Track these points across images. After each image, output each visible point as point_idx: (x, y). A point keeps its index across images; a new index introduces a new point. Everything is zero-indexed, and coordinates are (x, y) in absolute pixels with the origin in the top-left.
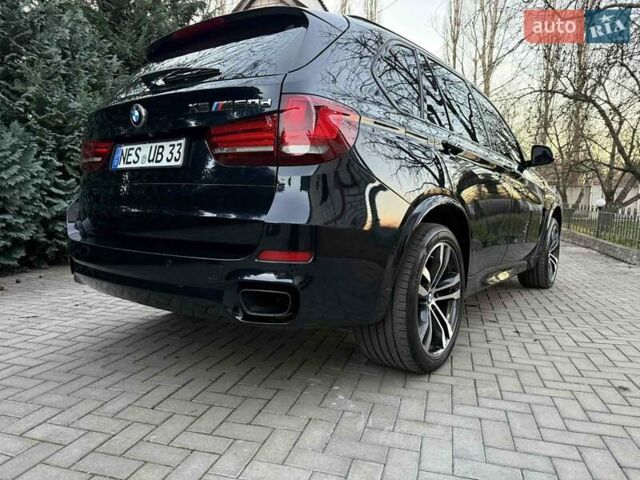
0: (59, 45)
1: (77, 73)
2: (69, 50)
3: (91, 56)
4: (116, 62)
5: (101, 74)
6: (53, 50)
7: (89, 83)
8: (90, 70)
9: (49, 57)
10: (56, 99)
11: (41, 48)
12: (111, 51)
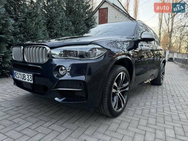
0: (60, 20)
1: (63, 26)
2: (62, 21)
3: (66, 22)
4: (71, 23)
5: (68, 26)
6: (59, 21)
7: (65, 29)
8: (66, 25)
9: (58, 23)
10: (60, 33)
11: (56, 21)
12: (70, 21)
